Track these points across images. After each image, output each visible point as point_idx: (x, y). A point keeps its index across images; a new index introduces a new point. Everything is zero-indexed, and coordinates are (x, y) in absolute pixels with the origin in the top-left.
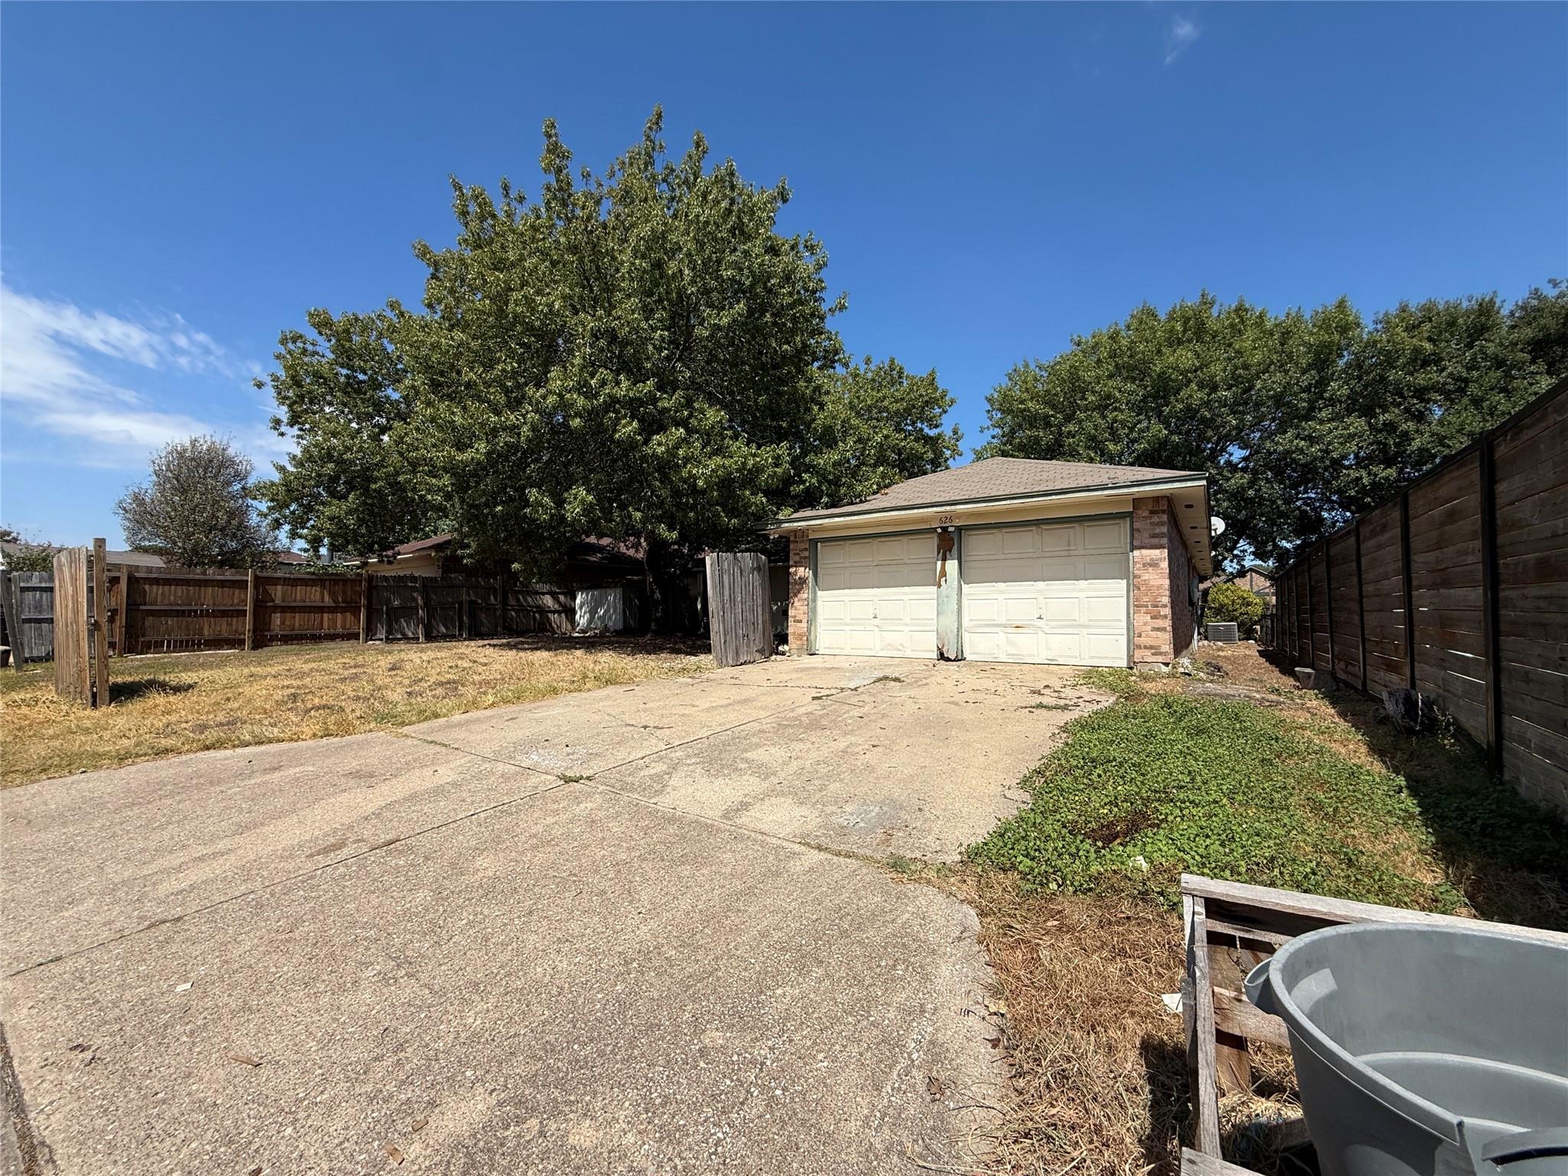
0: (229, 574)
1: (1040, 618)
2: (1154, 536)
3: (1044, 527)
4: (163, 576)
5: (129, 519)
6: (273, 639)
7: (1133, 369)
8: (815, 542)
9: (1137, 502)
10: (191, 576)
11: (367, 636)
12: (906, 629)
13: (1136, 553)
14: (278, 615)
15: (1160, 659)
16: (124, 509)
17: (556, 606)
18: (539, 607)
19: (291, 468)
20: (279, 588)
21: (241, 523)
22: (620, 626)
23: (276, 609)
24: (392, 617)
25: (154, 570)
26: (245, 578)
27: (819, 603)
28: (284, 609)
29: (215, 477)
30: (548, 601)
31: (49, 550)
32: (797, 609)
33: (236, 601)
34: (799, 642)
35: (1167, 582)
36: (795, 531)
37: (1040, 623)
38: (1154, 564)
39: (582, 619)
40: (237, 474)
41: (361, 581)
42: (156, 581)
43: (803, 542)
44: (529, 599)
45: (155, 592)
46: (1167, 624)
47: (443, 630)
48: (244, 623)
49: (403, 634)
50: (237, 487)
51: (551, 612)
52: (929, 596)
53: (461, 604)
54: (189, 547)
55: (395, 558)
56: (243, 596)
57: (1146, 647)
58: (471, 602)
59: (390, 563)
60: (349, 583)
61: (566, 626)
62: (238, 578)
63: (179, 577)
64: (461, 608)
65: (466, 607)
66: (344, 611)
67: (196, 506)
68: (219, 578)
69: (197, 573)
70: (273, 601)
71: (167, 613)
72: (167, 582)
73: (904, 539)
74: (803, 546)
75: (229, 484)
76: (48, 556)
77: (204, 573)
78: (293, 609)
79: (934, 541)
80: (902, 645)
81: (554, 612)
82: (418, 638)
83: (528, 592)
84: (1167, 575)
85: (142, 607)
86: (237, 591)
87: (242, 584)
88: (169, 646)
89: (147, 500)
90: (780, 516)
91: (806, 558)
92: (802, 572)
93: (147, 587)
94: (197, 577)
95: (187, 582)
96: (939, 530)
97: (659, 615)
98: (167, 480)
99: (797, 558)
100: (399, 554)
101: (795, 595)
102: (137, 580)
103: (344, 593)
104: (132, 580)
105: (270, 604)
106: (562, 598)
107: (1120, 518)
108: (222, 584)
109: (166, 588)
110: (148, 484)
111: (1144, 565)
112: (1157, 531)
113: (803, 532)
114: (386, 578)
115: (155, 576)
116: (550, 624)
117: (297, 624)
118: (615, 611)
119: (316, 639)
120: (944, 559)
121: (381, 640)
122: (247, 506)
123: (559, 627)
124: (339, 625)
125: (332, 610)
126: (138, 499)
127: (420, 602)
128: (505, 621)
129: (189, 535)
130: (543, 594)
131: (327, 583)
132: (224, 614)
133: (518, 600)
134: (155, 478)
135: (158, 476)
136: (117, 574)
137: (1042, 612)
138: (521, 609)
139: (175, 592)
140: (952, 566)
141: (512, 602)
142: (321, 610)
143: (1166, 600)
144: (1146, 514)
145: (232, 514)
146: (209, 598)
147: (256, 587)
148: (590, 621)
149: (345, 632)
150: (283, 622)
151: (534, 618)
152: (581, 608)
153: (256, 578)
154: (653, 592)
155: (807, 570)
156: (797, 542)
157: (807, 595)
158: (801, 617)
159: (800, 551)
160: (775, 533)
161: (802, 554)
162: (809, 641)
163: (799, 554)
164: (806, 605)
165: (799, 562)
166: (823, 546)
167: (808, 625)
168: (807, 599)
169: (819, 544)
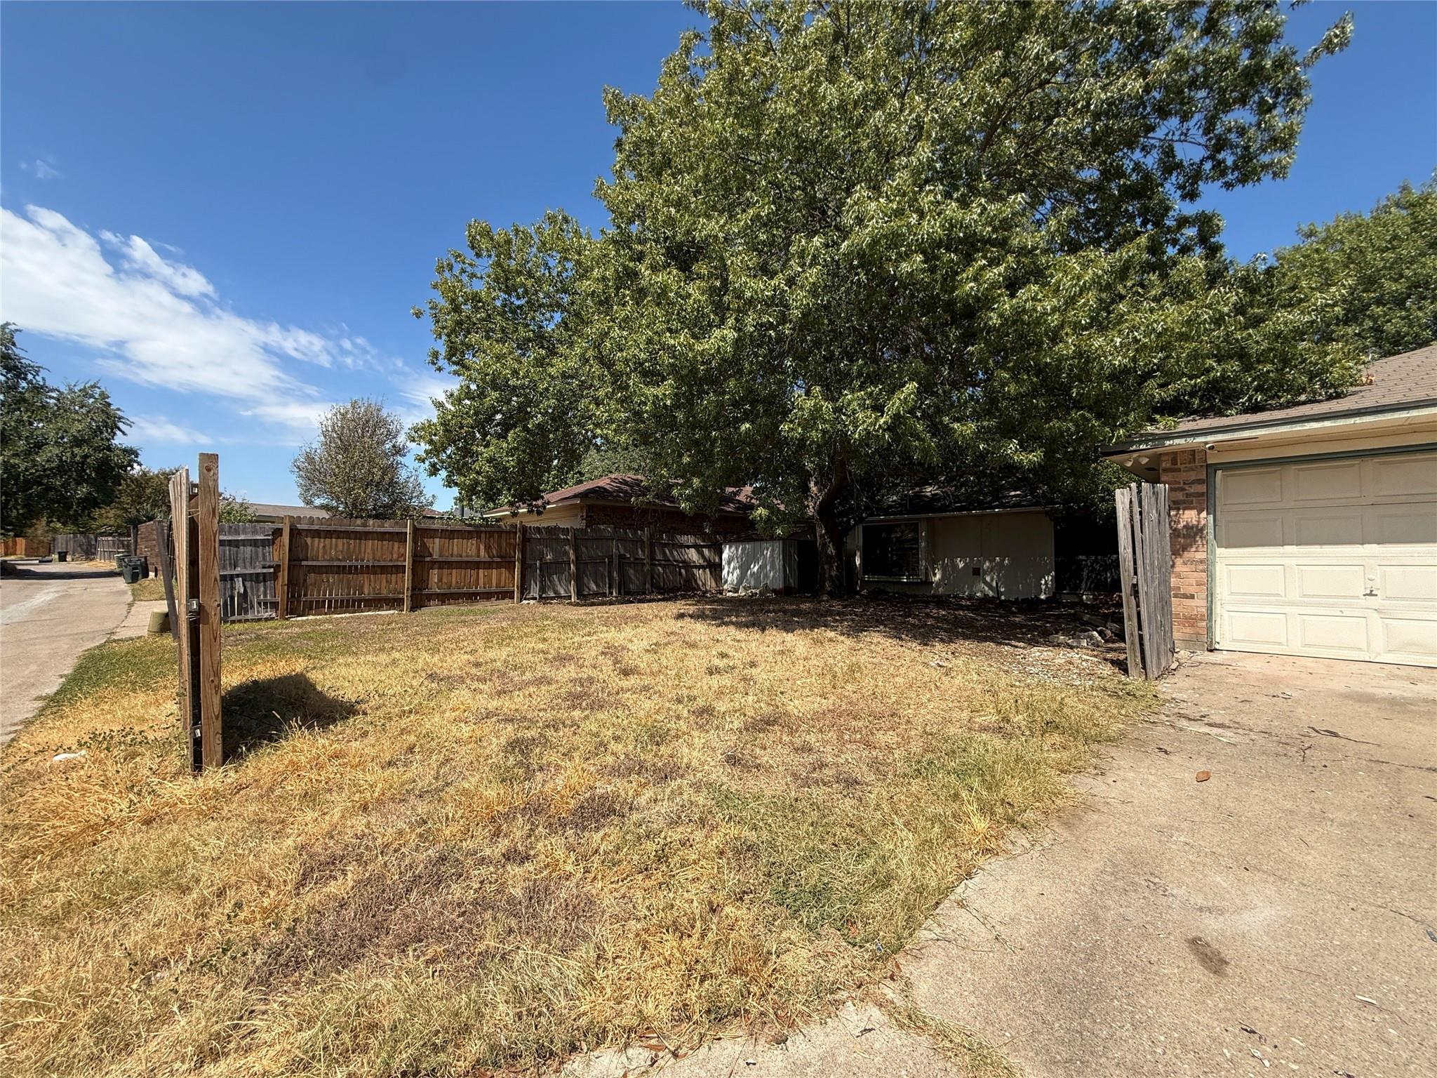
0: (388, 526)
4: (324, 527)
5: (301, 476)
6: (430, 597)
8: (1212, 469)
10: (351, 528)
11: (522, 593)
14: (436, 571)
16: (298, 468)
17: (701, 561)
18: (684, 562)
19: (449, 406)
20: (437, 540)
21: (392, 479)
22: (779, 585)
23: (433, 563)
24: (545, 573)
25: (316, 522)
26: (404, 530)
27: (1221, 567)
28: (443, 565)
29: (371, 437)
30: (693, 555)
31: (233, 505)
32: (1181, 575)
33: (395, 556)
34: (1188, 631)
36: (1174, 454)
39: (730, 575)
40: (389, 433)
41: (515, 533)
42: (317, 534)
43: (1190, 469)
44: (675, 553)
45: (316, 545)
47: (593, 586)
48: (403, 581)
49: (556, 592)
50: (388, 446)
51: (696, 567)
53: (610, 558)
54: (349, 501)
55: (545, 508)
56: (402, 550)
58: (621, 557)
59: (539, 513)
60: (504, 536)
61: (711, 584)
62: (397, 530)
63: (339, 529)
64: (610, 562)
65: (615, 561)
66: (499, 566)
67: (356, 463)
68: (379, 530)
69: (357, 525)
70: (431, 555)
71: (328, 570)
72: (329, 534)
74: (1193, 476)
75: (383, 443)
76: (232, 509)
77: (364, 525)
78: (449, 565)
81: (699, 567)
82: (570, 597)
83: (673, 544)
85: (304, 563)
86: (396, 545)
87: (400, 537)
88: (330, 607)
89: (317, 459)
90: (1151, 429)
91: (1198, 495)
92: (1190, 517)
93: (309, 540)
94: (358, 529)
95: (347, 535)
97: (834, 573)
98: (332, 440)
99: (1178, 496)
100: (548, 503)
101: (1178, 554)
102: (300, 532)
103: (500, 546)
104: (294, 532)
105: (428, 559)
106: (706, 551)
108: (382, 536)
109: (328, 541)
110: (316, 443)
114: (539, 530)
115: (316, 527)
116: (696, 581)
117: (454, 582)
118: (773, 567)
119: (472, 597)
121: (534, 599)
122: (397, 464)
123: (704, 584)
124: (494, 584)
125: (488, 565)
126: (309, 459)
127: (572, 557)
128: (652, 578)
129: (350, 491)
130: (688, 547)
131: (483, 535)
132: (384, 570)
133: (665, 554)
134: (322, 438)
135: (325, 437)
136: (280, 526)
138: (667, 564)
139: (336, 545)
141: (659, 556)
142: (477, 565)
145: (385, 471)
146: (370, 552)
147: (415, 541)
148: (741, 579)
149: (499, 590)
150: (440, 580)
151: (680, 574)
152: (729, 563)
153: (415, 530)
154: (824, 545)
155: (1204, 514)
156: (1179, 470)
157: (1201, 555)
158: (1191, 590)
159: (1184, 484)
160: (1139, 456)
161: (1187, 487)
162: (1210, 630)
163: (1182, 489)
164: (1203, 571)
165: (1184, 502)
166: (1228, 476)
167: (1204, 603)
168: (1201, 562)
169: (1219, 473)
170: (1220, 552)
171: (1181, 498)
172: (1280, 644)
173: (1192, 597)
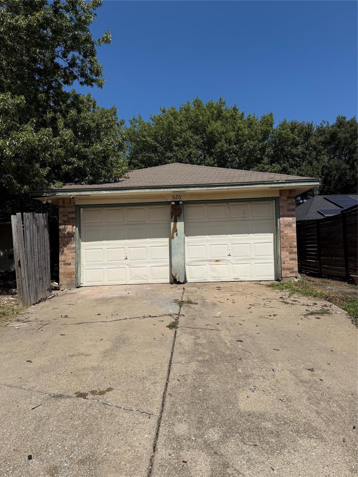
1: (229, 255)
2: (289, 210)
3: (231, 204)
7: (196, 129)
8: (79, 207)
9: (282, 191)
12: (148, 265)
13: (281, 219)
15: (294, 275)
27: (82, 250)
32: (66, 255)
34: (69, 279)
35: (295, 234)
36: (63, 199)
37: (230, 258)
38: (289, 225)
43: (70, 207)
46: (296, 256)
52: (164, 244)
57: (287, 269)
73: (146, 208)
74: (70, 210)
79: (168, 209)
80: (146, 276)
84: (295, 231)
90: (52, 187)
91: (73, 218)
92: (70, 228)
96: (173, 203)
99: (65, 218)
101: (65, 245)
107: (269, 200)
111: (285, 226)
112: (291, 208)
113: (71, 200)
120: (176, 221)
137: (230, 252)
140: (180, 225)
143: (295, 244)
144: (285, 198)
155: (74, 227)
156: (65, 207)
157: (73, 245)
158: (70, 261)
159: (67, 213)
160: (48, 199)
161: (68, 215)
162: (76, 278)
163: (67, 216)
164: (74, 252)
165: (67, 221)
166: (85, 211)
167: (74, 267)
168: (74, 248)
169: (82, 209)
170: (83, 244)
171: (66, 220)
172: (101, 281)
173: (70, 264)
